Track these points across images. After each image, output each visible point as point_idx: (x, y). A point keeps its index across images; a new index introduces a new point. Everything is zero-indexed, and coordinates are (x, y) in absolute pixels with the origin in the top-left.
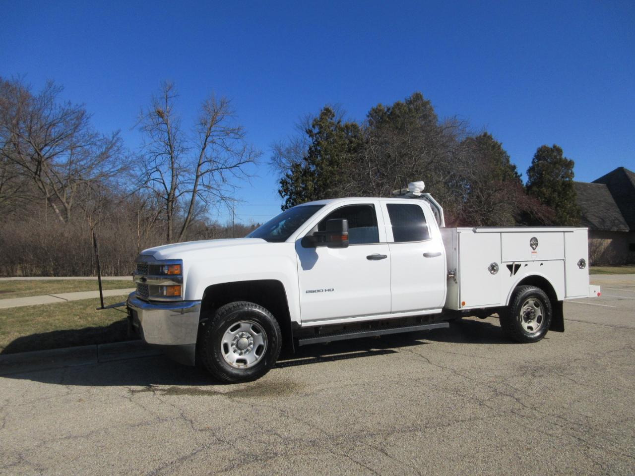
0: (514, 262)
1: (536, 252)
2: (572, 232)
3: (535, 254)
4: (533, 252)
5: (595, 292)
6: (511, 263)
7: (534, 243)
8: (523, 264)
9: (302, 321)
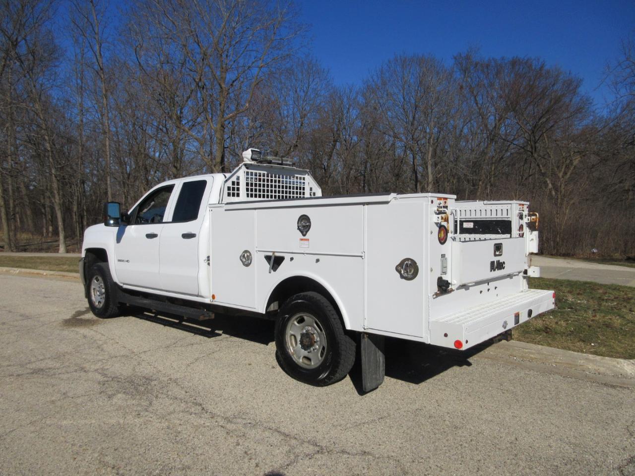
0: (274, 252)
1: (308, 240)
2: (387, 203)
3: (306, 242)
4: (302, 240)
5: (446, 335)
6: (271, 254)
7: (304, 224)
8: (287, 257)
9: (124, 284)
